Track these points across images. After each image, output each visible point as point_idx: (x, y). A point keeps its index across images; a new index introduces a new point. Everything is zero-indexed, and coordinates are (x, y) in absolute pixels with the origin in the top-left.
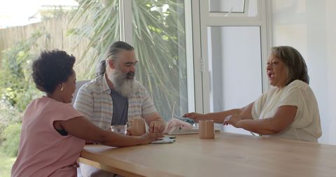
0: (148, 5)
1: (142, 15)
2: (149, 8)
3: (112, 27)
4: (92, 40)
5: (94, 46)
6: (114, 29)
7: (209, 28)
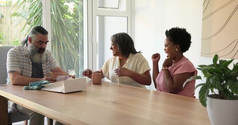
0: (63, 2)
1: (58, 7)
2: (62, 3)
3: (40, 13)
4: (28, 20)
5: (29, 24)
6: (42, 14)
7: (98, 17)
